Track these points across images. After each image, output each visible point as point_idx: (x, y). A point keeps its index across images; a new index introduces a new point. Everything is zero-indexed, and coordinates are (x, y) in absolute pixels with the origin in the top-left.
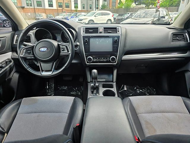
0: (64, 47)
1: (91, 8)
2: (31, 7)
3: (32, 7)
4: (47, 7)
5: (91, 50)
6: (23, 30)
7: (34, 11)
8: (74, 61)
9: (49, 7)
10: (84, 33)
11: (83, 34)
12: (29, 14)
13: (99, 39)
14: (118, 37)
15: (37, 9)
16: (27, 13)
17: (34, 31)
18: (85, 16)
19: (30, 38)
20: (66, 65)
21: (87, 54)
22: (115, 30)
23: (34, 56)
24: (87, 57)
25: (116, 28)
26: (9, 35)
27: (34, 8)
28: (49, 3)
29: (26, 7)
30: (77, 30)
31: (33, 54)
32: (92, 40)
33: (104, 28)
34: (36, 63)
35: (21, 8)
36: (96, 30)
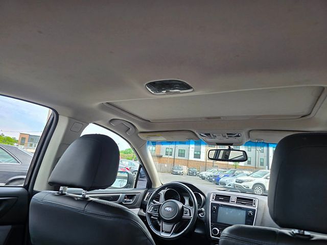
0: (188, 210)
1: (262, 164)
2: (170, 157)
3: (172, 157)
4: (192, 157)
5: (219, 221)
6: (156, 188)
7: (173, 162)
8: (197, 231)
9: (194, 157)
10: (214, 200)
11: (212, 200)
12: (166, 166)
13: (230, 209)
14: (254, 211)
15: (178, 160)
16: (163, 164)
17: (165, 191)
18: (248, 175)
19: (159, 197)
20: (185, 230)
21: (213, 224)
22: (250, 201)
23: (159, 215)
24: (212, 228)
25: (252, 200)
26: (143, 191)
27: (174, 159)
28: (196, 153)
29: (164, 156)
30: (206, 195)
31: (159, 212)
32: (221, 209)
33: (238, 198)
34: (158, 222)
35: (156, 157)
36: (227, 198)
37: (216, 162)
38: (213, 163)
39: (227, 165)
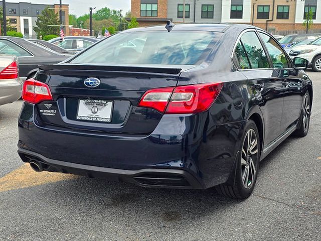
37: (272, 22)
38: (267, 24)
39: (292, 26)
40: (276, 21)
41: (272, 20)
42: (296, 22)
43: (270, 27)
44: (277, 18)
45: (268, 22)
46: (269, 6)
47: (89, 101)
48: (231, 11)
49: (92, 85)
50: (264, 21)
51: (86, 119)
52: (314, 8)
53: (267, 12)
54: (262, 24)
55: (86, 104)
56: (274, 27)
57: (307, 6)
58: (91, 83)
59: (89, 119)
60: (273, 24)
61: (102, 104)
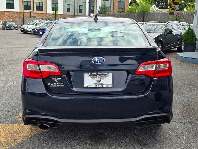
1: (81, 11)
28: (8, 2)
37: (33, 12)
38: (30, 13)
39: (45, 15)
40: (35, 11)
41: (33, 11)
42: (48, 13)
43: (32, 15)
44: (36, 10)
45: (31, 12)
46: (31, 2)
47: (93, 73)
48: (6, 4)
49: (99, 62)
50: (28, 11)
51: (92, 86)
52: (57, 5)
53: (30, 6)
54: (28, 13)
55: (90, 76)
56: (35, 15)
57: (54, 3)
58: (98, 61)
59: (95, 86)
60: (34, 13)
61: (104, 75)
